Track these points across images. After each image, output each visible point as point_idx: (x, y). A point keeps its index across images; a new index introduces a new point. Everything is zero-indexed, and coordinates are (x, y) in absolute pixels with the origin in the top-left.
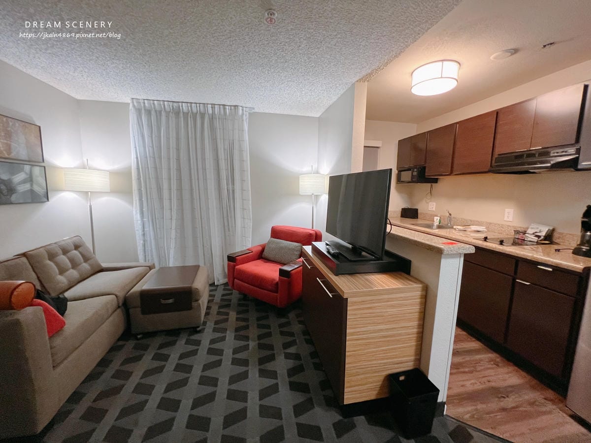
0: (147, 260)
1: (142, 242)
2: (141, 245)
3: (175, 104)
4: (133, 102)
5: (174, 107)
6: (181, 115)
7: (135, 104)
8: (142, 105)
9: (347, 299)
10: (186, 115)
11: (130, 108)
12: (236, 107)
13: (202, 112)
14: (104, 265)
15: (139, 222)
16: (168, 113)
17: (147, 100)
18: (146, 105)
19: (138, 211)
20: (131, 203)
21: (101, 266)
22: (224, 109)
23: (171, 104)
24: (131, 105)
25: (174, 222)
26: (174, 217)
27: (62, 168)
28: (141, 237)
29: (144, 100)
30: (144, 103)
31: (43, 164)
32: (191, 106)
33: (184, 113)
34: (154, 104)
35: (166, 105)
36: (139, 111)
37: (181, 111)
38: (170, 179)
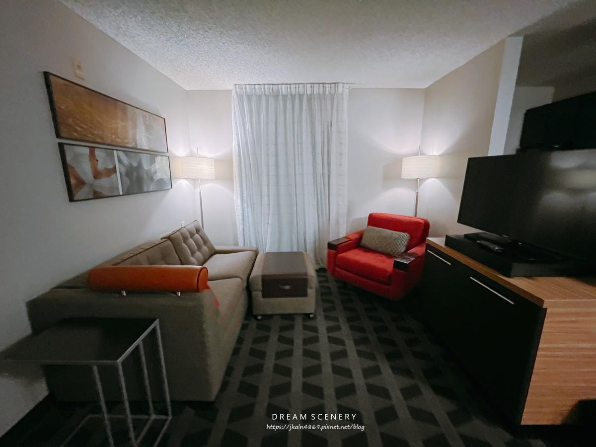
0: (246, 245)
1: (242, 227)
2: (241, 229)
3: (275, 87)
4: (236, 88)
5: (274, 90)
6: (280, 97)
7: (238, 90)
8: (244, 90)
9: (546, 309)
10: (285, 97)
11: (233, 95)
12: (336, 85)
13: (301, 93)
14: (217, 248)
15: (240, 207)
16: (267, 97)
17: (249, 85)
18: (248, 90)
19: (239, 197)
20: (233, 190)
21: (214, 248)
22: (324, 87)
23: (271, 87)
24: (234, 92)
25: (271, 208)
26: (272, 203)
27: (179, 157)
28: (241, 222)
29: (246, 85)
30: (246, 88)
31: (167, 154)
32: (290, 88)
33: (282, 95)
34: (255, 88)
35: (266, 88)
36: (240, 97)
37: (280, 93)
38: (268, 165)
